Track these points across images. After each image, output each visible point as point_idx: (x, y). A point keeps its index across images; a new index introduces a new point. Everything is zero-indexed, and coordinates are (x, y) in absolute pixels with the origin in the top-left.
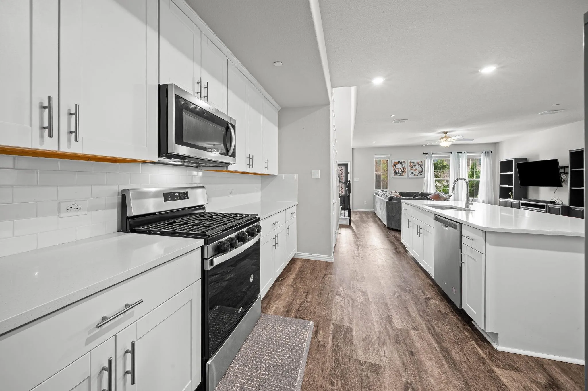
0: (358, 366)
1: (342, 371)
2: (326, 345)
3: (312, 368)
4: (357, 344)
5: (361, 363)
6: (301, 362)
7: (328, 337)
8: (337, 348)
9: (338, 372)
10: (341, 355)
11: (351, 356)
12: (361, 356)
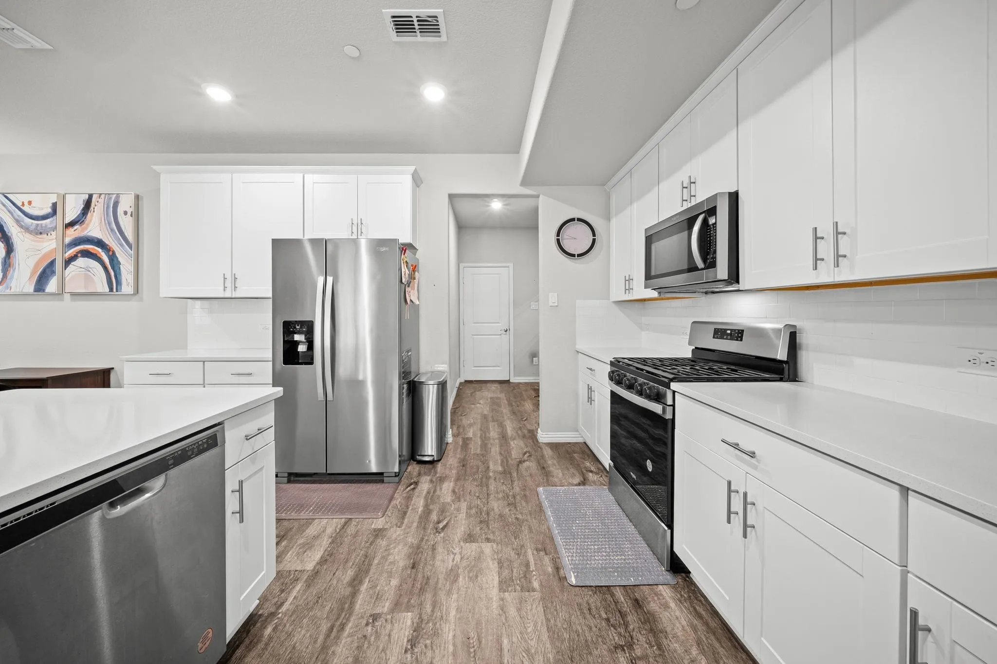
0: (491, 536)
1: (509, 529)
2: (535, 552)
3: (541, 526)
4: (491, 563)
5: (488, 540)
6: (555, 525)
7: (535, 564)
8: (520, 551)
9: (513, 528)
10: (513, 544)
11: (500, 545)
12: (488, 548)
